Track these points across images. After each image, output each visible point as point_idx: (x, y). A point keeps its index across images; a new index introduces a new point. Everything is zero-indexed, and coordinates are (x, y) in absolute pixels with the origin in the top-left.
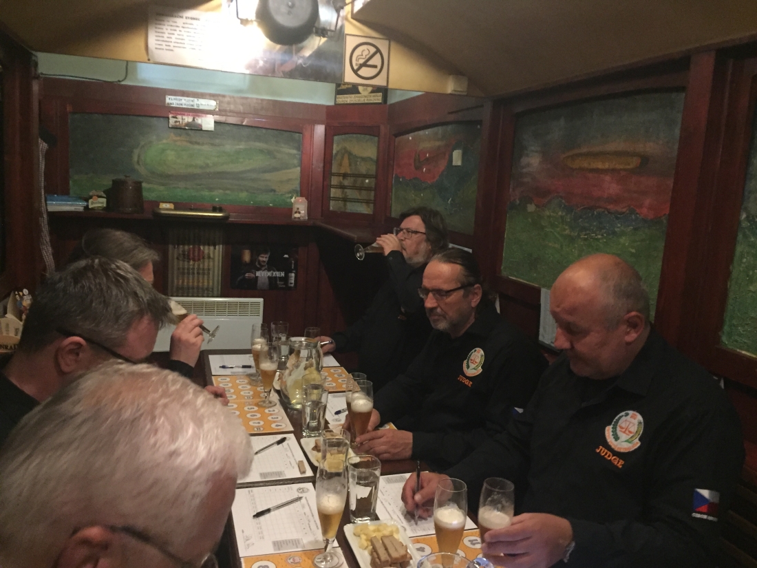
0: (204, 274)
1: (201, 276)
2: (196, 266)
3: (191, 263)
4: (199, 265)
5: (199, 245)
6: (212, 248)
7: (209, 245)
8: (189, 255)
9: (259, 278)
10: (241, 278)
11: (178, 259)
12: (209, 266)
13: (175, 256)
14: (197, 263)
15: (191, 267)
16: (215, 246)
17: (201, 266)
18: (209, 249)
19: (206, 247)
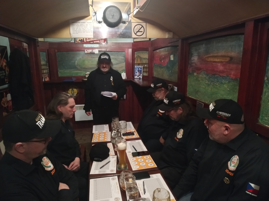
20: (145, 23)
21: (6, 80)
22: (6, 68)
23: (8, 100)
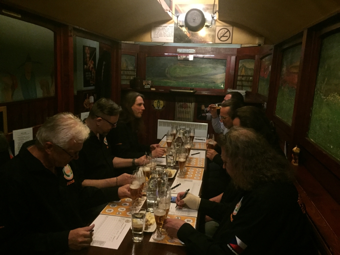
0: (187, 113)
1: (186, 114)
2: (185, 111)
3: (183, 109)
4: (186, 110)
5: (186, 102)
6: (190, 104)
7: (190, 103)
8: (182, 107)
9: (207, 116)
10: (200, 115)
11: (179, 107)
12: (189, 110)
13: (178, 106)
14: (185, 109)
15: (183, 110)
16: (192, 103)
17: (187, 110)
18: (189, 104)
19: (189, 103)
20: (232, 27)
21: (91, 82)
22: (93, 70)
23: (91, 102)
